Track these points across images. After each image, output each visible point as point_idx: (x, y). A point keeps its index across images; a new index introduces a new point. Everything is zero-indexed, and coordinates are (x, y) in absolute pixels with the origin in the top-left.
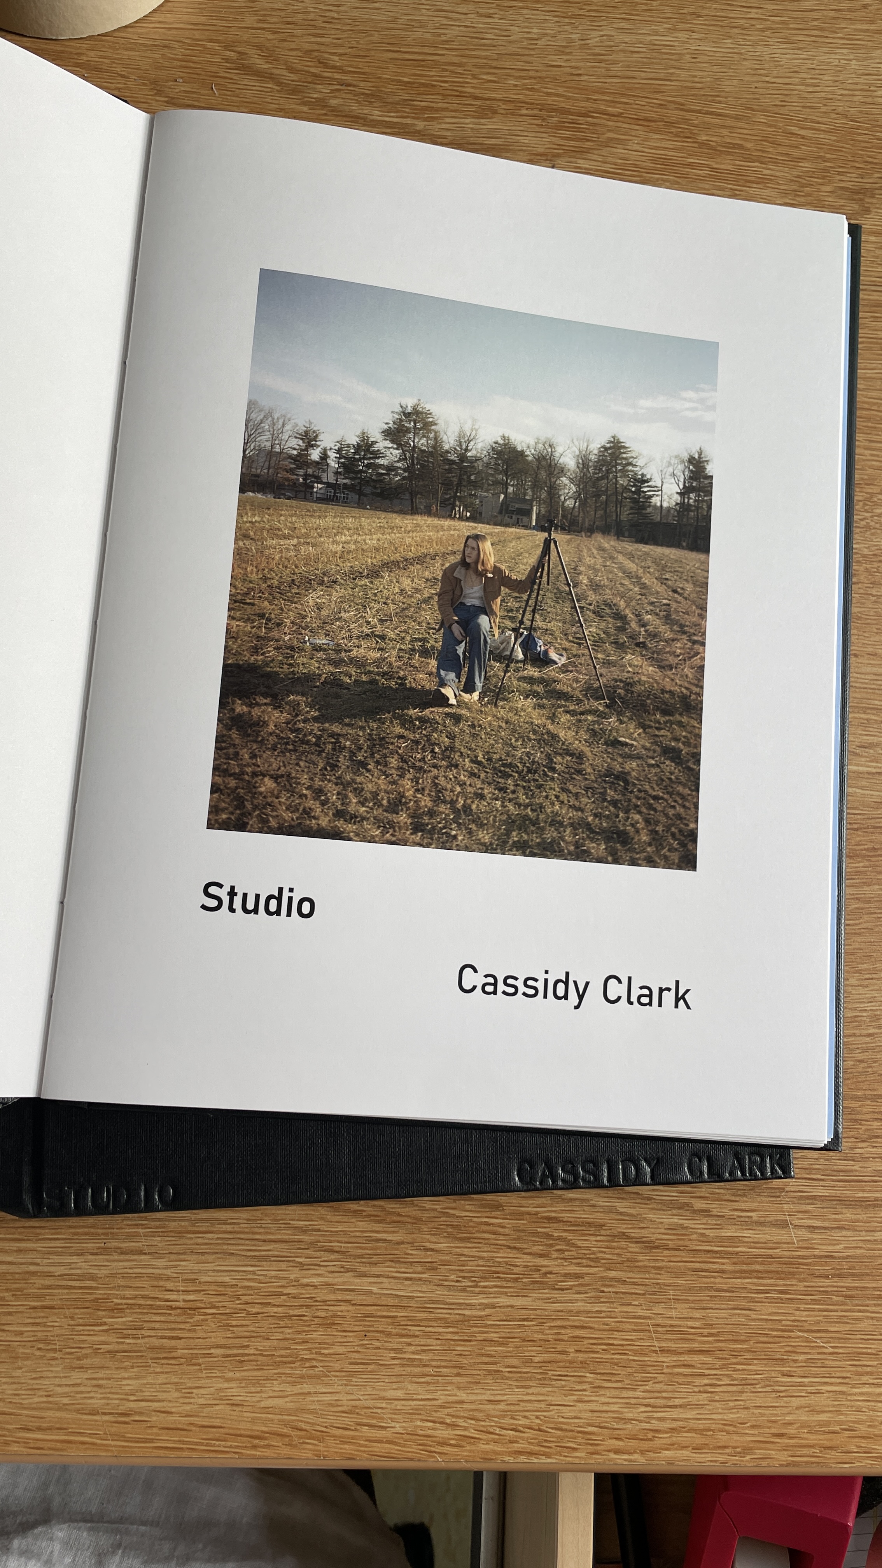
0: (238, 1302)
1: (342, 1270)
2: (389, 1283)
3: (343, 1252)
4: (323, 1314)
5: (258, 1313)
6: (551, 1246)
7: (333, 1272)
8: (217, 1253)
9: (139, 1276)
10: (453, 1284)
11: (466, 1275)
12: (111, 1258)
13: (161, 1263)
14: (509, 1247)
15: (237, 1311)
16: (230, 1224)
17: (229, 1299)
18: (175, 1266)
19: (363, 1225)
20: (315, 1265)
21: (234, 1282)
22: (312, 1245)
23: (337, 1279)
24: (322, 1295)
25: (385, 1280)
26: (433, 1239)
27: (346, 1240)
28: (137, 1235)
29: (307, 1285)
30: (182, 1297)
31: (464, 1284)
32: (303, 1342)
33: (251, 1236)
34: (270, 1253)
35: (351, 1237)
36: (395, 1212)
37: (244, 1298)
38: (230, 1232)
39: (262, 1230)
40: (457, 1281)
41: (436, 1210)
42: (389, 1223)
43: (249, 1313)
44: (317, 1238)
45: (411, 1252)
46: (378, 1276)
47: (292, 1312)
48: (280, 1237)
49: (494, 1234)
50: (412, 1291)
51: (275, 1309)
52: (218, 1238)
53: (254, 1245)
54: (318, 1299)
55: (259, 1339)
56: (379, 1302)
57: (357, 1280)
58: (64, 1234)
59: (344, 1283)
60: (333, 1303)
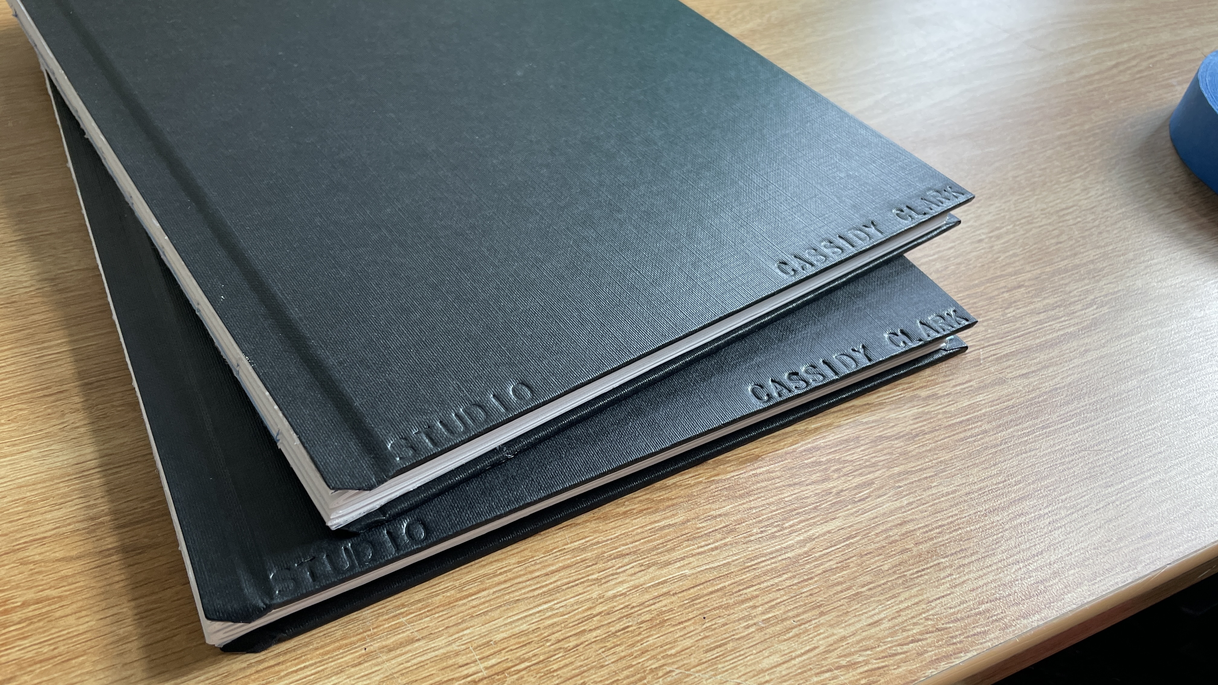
0: (548, 644)
1: (643, 568)
2: (698, 560)
3: (635, 552)
4: (647, 617)
5: (577, 646)
6: (826, 469)
7: (635, 574)
8: (501, 606)
9: (421, 665)
10: (760, 535)
11: (766, 523)
12: (379, 660)
13: (441, 641)
14: (790, 485)
15: (552, 653)
16: (501, 574)
17: (537, 646)
18: (460, 638)
19: (640, 521)
20: (612, 575)
21: (534, 627)
22: (599, 558)
23: (643, 578)
24: (636, 599)
25: (691, 559)
26: (714, 506)
27: (630, 540)
28: (401, 625)
29: (615, 596)
30: (482, 666)
31: (770, 532)
32: (643, 653)
33: (530, 576)
34: (559, 583)
35: (634, 536)
36: (664, 499)
37: (553, 638)
38: (505, 581)
39: (538, 567)
40: (762, 532)
41: (701, 482)
42: (664, 510)
43: (567, 650)
44: (600, 550)
45: (701, 525)
46: (683, 559)
47: (613, 629)
48: (561, 565)
49: (768, 480)
50: (725, 558)
51: (594, 634)
52: (494, 592)
53: (538, 583)
54: (634, 604)
55: (592, 671)
56: (698, 582)
57: (665, 571)
58: (311, 659)
59: (652, 579)
60: (651, 602)
